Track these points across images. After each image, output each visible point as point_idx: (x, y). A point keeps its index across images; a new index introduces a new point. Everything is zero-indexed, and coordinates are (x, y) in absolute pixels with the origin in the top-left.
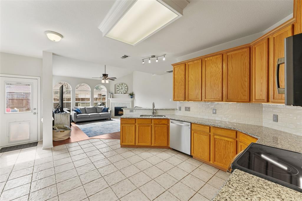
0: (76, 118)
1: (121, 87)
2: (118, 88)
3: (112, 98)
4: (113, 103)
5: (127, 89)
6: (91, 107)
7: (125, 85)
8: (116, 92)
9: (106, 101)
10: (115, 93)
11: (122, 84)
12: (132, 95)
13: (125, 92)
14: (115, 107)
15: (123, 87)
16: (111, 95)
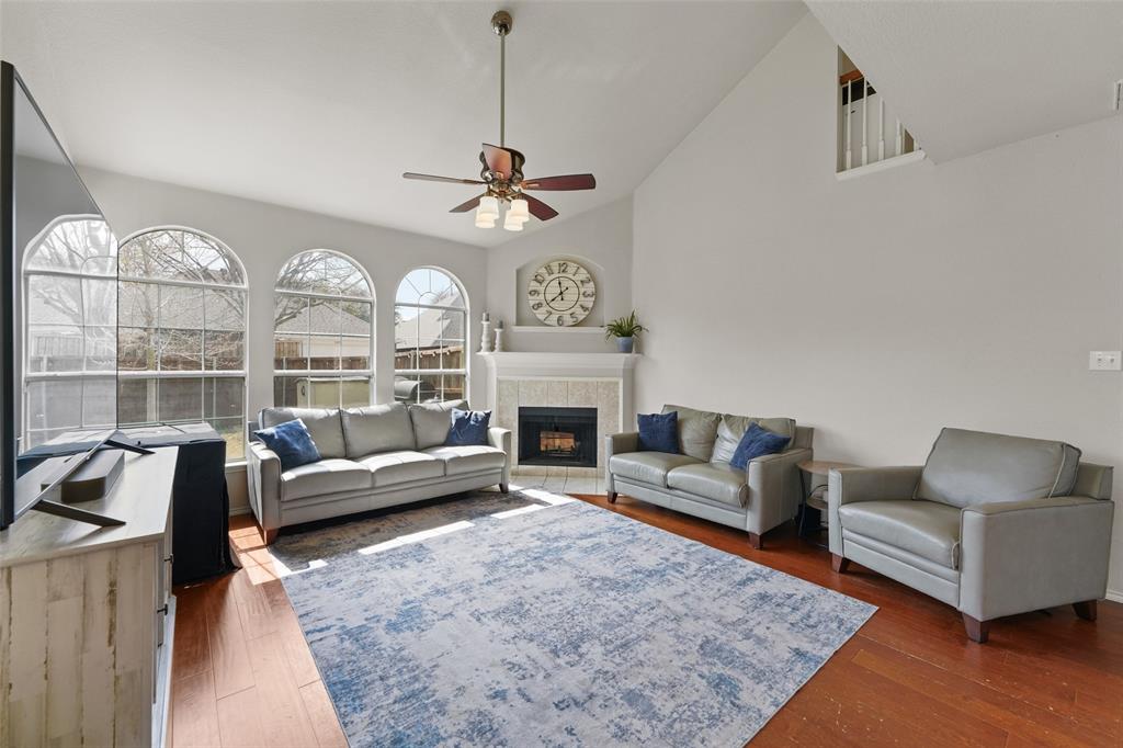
0: (271, 495)
1: (556, 283)
2: (535, 292)
3: (505, 349)
4: (512, 382)
5: (596, 294)
6: (376, 407)
7: (583, 275)
8: (527, 313)
9: (466, 369)
10: (519, 322)
11: (563, 268)
12: (628, 334)
13: (581, 315)
14: (520, 408)
15: (565, 283)
16: (498, 331)
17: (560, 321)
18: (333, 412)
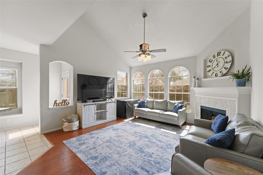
2: (209, 66)
3: (199, 86)
4: (199, 97)
5: (232, 61)
7: (227, 54)
8: (207, 74)
11: (219, 54)
13: (225, 71)
14: (201, 106)
16: (197, 81)
17: (216, 75)
18: (152, 100)
